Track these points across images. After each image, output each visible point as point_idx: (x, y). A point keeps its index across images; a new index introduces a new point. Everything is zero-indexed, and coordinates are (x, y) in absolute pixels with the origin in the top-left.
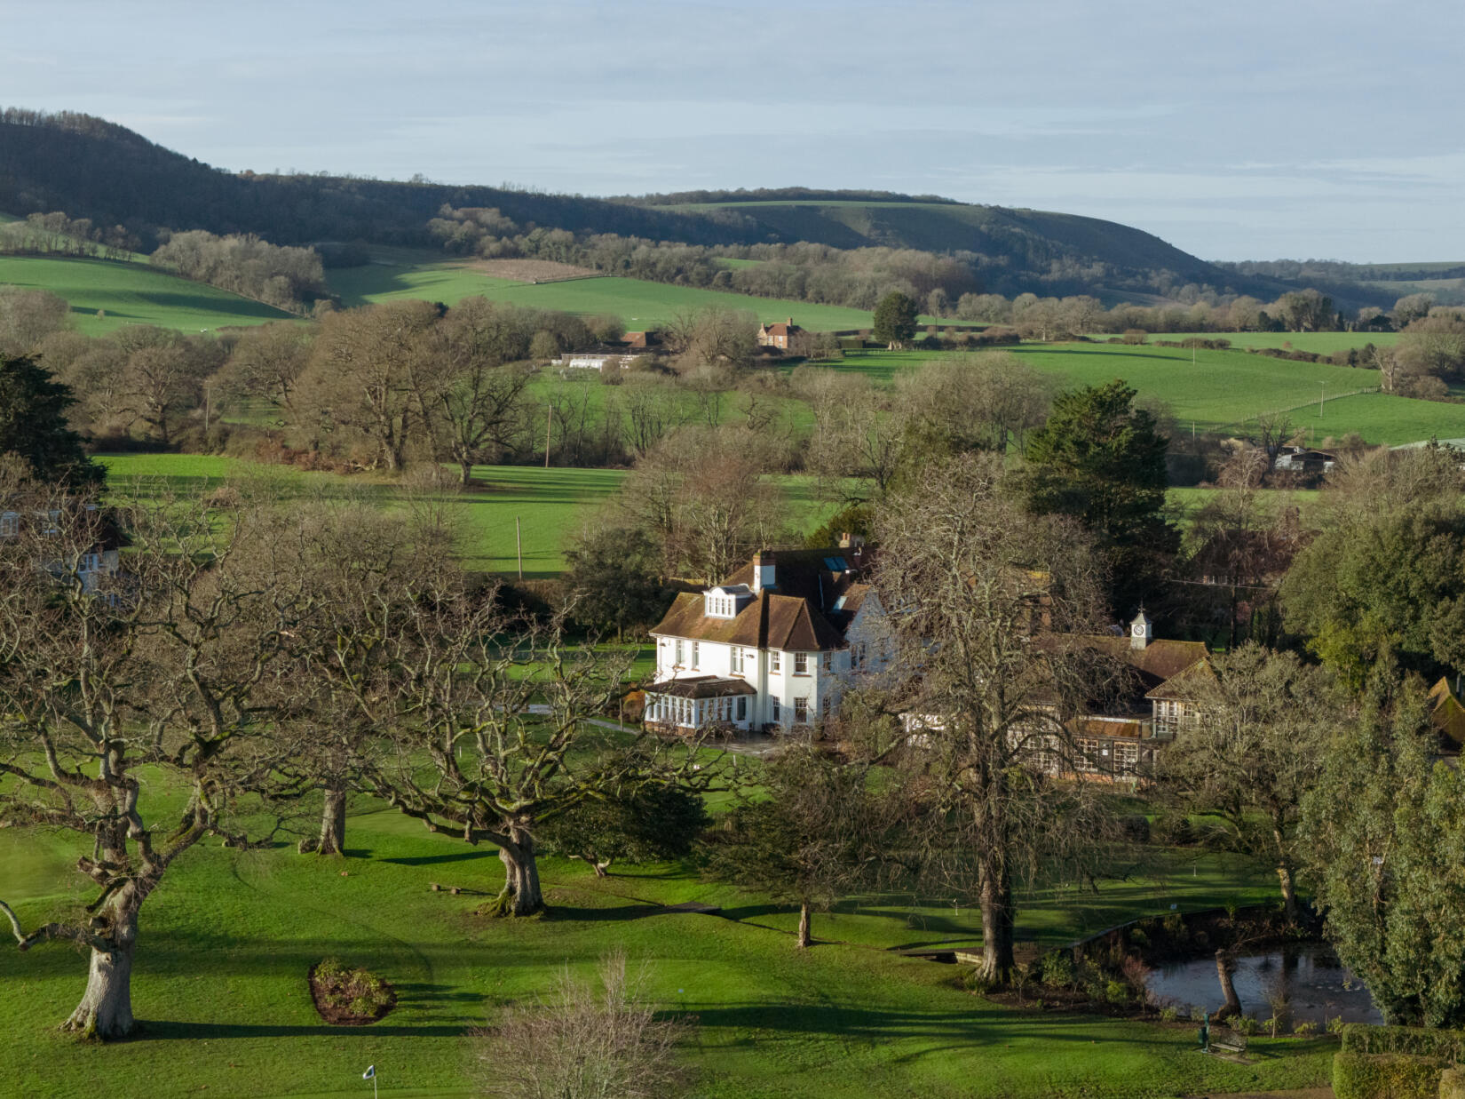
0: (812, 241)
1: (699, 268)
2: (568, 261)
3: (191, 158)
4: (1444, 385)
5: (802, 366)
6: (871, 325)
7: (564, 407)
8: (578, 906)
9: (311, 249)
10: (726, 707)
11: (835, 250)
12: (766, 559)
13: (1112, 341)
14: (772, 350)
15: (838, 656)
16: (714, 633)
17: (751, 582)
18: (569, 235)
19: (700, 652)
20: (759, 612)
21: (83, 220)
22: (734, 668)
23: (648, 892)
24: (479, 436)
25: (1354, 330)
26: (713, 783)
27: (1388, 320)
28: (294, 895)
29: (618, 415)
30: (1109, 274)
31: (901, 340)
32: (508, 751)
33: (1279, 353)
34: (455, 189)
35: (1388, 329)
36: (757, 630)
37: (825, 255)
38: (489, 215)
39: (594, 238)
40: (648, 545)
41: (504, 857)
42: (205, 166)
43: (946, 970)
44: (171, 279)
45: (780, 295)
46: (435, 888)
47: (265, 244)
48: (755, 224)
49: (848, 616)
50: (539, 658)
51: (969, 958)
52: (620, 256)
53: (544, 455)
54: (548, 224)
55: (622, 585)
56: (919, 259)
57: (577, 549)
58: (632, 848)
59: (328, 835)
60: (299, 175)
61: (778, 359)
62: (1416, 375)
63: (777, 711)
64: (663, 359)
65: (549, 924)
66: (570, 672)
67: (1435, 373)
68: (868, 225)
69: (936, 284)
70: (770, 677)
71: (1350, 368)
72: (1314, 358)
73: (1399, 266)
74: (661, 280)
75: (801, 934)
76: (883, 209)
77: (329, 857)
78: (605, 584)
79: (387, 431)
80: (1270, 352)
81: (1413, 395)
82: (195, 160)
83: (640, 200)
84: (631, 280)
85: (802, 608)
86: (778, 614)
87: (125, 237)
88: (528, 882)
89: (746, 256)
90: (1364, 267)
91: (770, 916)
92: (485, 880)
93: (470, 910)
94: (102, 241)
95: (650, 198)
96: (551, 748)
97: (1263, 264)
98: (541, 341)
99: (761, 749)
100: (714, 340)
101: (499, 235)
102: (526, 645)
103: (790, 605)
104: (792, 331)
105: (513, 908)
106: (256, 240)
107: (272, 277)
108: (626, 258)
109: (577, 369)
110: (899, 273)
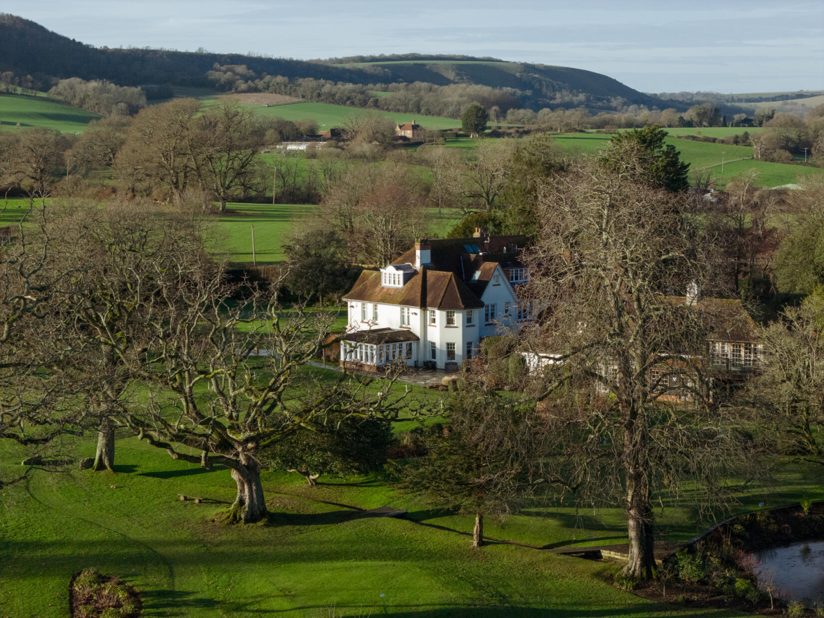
0: (423, 81)
1: (359, 96)
2: (286, 94)
3: (71, 39)
4: (790, 155)
5: (423, 146)
6: (460, 126)
7: (283, 169)
8: (295, 512)
9: (139, 88)
10: (398, 350)
11: (436, 86)
12: (424, 245)
13: (598, 132)
14: (404, 138)
15: (478, 314)
16: (389, 298)
17: (413, 261)
18: (286, 79)
19: (378, 311)
20: (420, 283)
21: (8, 73)
22: (403, 322)
23: (350, 498)
24: (231, 182)
25: (732, 126)
26: (401, 415)
27: (751, 120)
28: (70, 507)
29: (315, 173)
30: (588, 100)
31: (478, 132)
32: (237, 392)
33: (694, 138)
34: (221, 56)
35: (751, 125)
36: (419, 295)
37: (431, 89)
38: (241, 69)
39: (300, 80)
40: (338, 241)
41: (235, 475)
42: (80, 43)
43: (596, 566)
44: (60, 106)
45: (406, 111)
46: (182, 498)
47: (113, 85)
48: (390, 74)
49: (482, 285)
50: (261, 317)
51: (613, 554)
52: (315, 91)
53: (272, 198)
54: (274, 74)
55: (322, 267)
56: (484, 90)
57: (291, 244)
58: (337, 465)
59: (101, 457)
60: (134, 49)
61: (407, 143)
62: (774, 149)
63: (434, 352)
64: (341, 144)
65: (271, 529)
66: (285, 327)
67: (785, 148)
68: (454, 73)
69: (493, 104)
70: (429, 328)
71: (735, 146)
72: (714, 140)
73: (747, 95)
74: (338, 104)
75: (475, 537)
76: (461, 65)
77: (102, 473)
78: (311, 267)
79: (175, 180)
80: (688, 137)
81: (773, 160)
82: (74, 40)
83: (326, 61)
84: (322, 104)
85: (451, 279)
86: (434, 284)
87: (32, 82)
88: (255, 495)
89: (385, 90)
90: (728, 95)
91: (447, 517)
92: (222, 491)
93: (209, 518)
94: (20, 85)
95: (331, 60)
96: (271, 389)
97: (672, 94)
98: (270, 134)
99: (425, 380)
100: (371, 132)
101: (246, 79)
102: (249, 307)
103: (442, 278)
104: (415, 127)
105: (243, 516)
106: (108, 83)
107: (117, 103)
108: (318, 91)
109: (291, 150)
110: (472, 98)
